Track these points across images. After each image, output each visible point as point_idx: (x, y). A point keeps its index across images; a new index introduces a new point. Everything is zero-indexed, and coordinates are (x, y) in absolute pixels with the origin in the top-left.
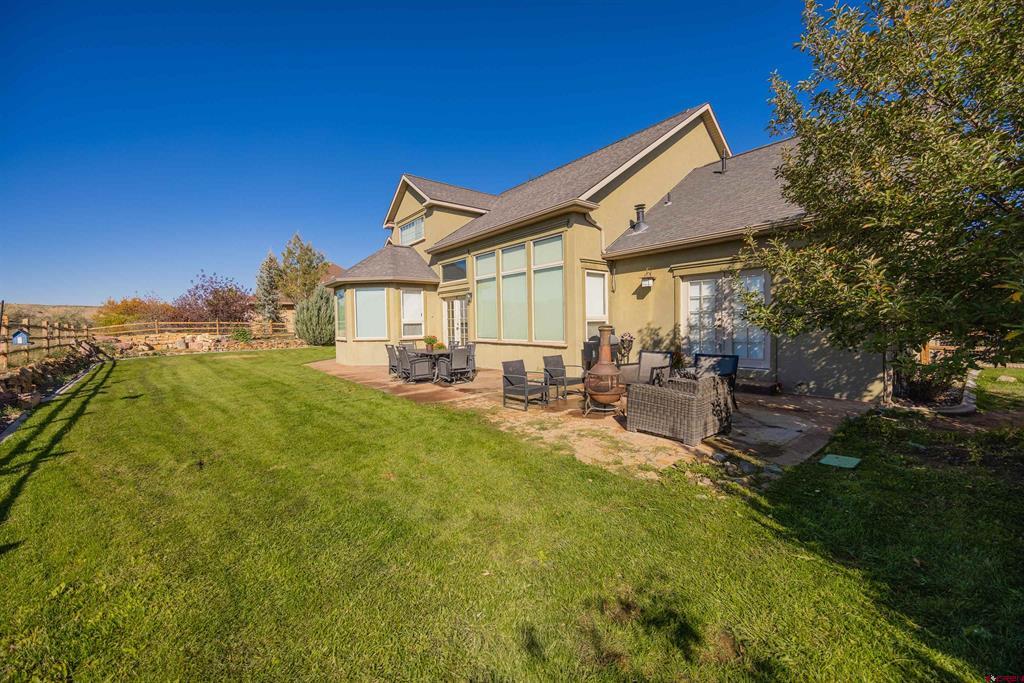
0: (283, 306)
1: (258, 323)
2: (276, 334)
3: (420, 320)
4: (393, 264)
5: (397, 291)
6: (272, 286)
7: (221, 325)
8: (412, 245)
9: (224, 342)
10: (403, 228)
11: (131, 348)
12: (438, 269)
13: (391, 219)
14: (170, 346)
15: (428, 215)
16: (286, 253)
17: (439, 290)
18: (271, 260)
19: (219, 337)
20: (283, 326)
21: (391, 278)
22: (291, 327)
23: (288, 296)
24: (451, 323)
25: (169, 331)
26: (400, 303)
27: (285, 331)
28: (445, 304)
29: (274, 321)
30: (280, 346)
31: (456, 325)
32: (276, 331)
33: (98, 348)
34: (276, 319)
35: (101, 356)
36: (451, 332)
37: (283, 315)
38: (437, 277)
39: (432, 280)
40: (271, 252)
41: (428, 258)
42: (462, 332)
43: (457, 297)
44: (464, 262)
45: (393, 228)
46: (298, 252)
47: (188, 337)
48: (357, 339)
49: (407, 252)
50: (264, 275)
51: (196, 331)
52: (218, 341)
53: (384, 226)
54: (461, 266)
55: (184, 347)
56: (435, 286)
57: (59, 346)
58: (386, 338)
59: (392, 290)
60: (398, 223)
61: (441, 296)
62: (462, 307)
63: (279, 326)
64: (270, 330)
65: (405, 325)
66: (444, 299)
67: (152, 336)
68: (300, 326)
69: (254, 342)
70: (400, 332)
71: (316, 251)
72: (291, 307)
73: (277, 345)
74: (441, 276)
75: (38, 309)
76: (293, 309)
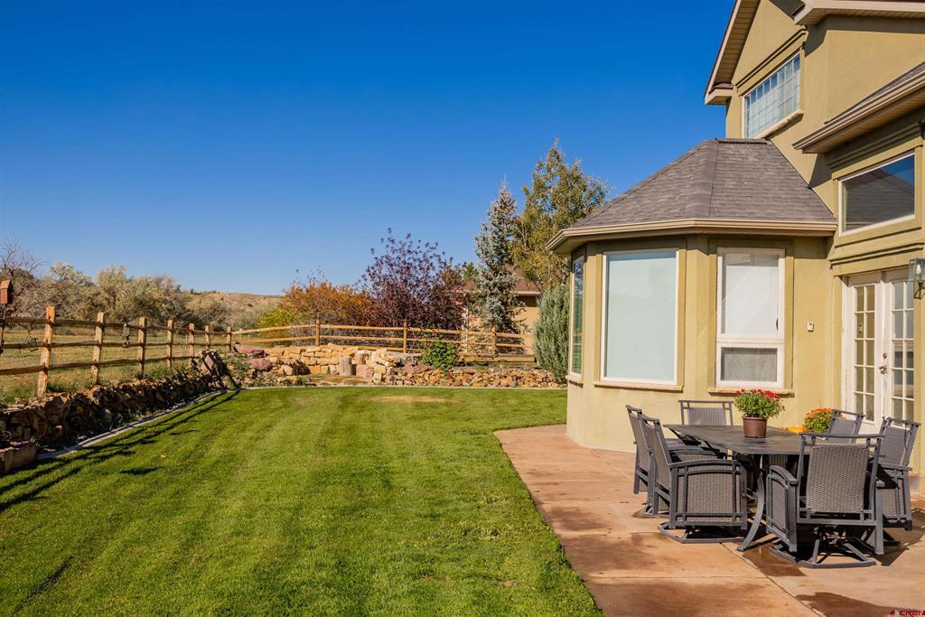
0: (521, 298)
1: (475, 330)
2: (502, 357)
3: (772, 337)
4: (704, 185)
5: (707, 259)
6: (502, 256)
7: (410, 334)
8: (768, 137)
9: (408, 368)
10: (751, 96)
11: (269, 369)
12: (833, 193)
13: (724, 79)
14: (332, 368)
15: (809, 47)
16: (532, 190)
17: (835, 253)
18: (504, 205)
19: (403, 356)
20: (517, 341)
21: (690, 222)
22: (529, 342)
23: (531, 276)
24: (865, 350)
25: (336, 342)
26: (715, 294)
27: (520, 351)
28: (849, 294)
29: (501, 330)
30: (504, 381)
31: (879, 361)
32: (502, 350)
33: (224, 366)
34: (506, 325)
35: (225, 381)
36: (865, 379)
37: (517, 318)
38: (829, 215)
39: (812, 224)
40: (505, 189)
41: (805, 165)
42: (898, 380)
43: (884, 274)
44: (909, 164)
45: (728, 100)
46: (555, 184)
47: (359, 353)
48: (605, 380)
49: (750, 154)
50: (489, 235)
51: (371, 343)
52: (400, 365)
53: (708, 98)
54: (902, 175)
55: (347, 372)
56: (820, 244)
57: (171, 358)
58: (672, 383)
59: (694, 256)
60: (739, 84)
61: (838, 270)
62: (899, 304)
63: (507, 340)
64: (491, 348)
65: (726, 351)
66: (846, 279)
67: (309, 349)
68: (544, 341)
69: (457, 370)
70: (712, 371)
71: (589, 179)
72: (531, 301)
73: (498, 378)
74: (840, 214)
75: (249, 301)
76: (534, 305)
